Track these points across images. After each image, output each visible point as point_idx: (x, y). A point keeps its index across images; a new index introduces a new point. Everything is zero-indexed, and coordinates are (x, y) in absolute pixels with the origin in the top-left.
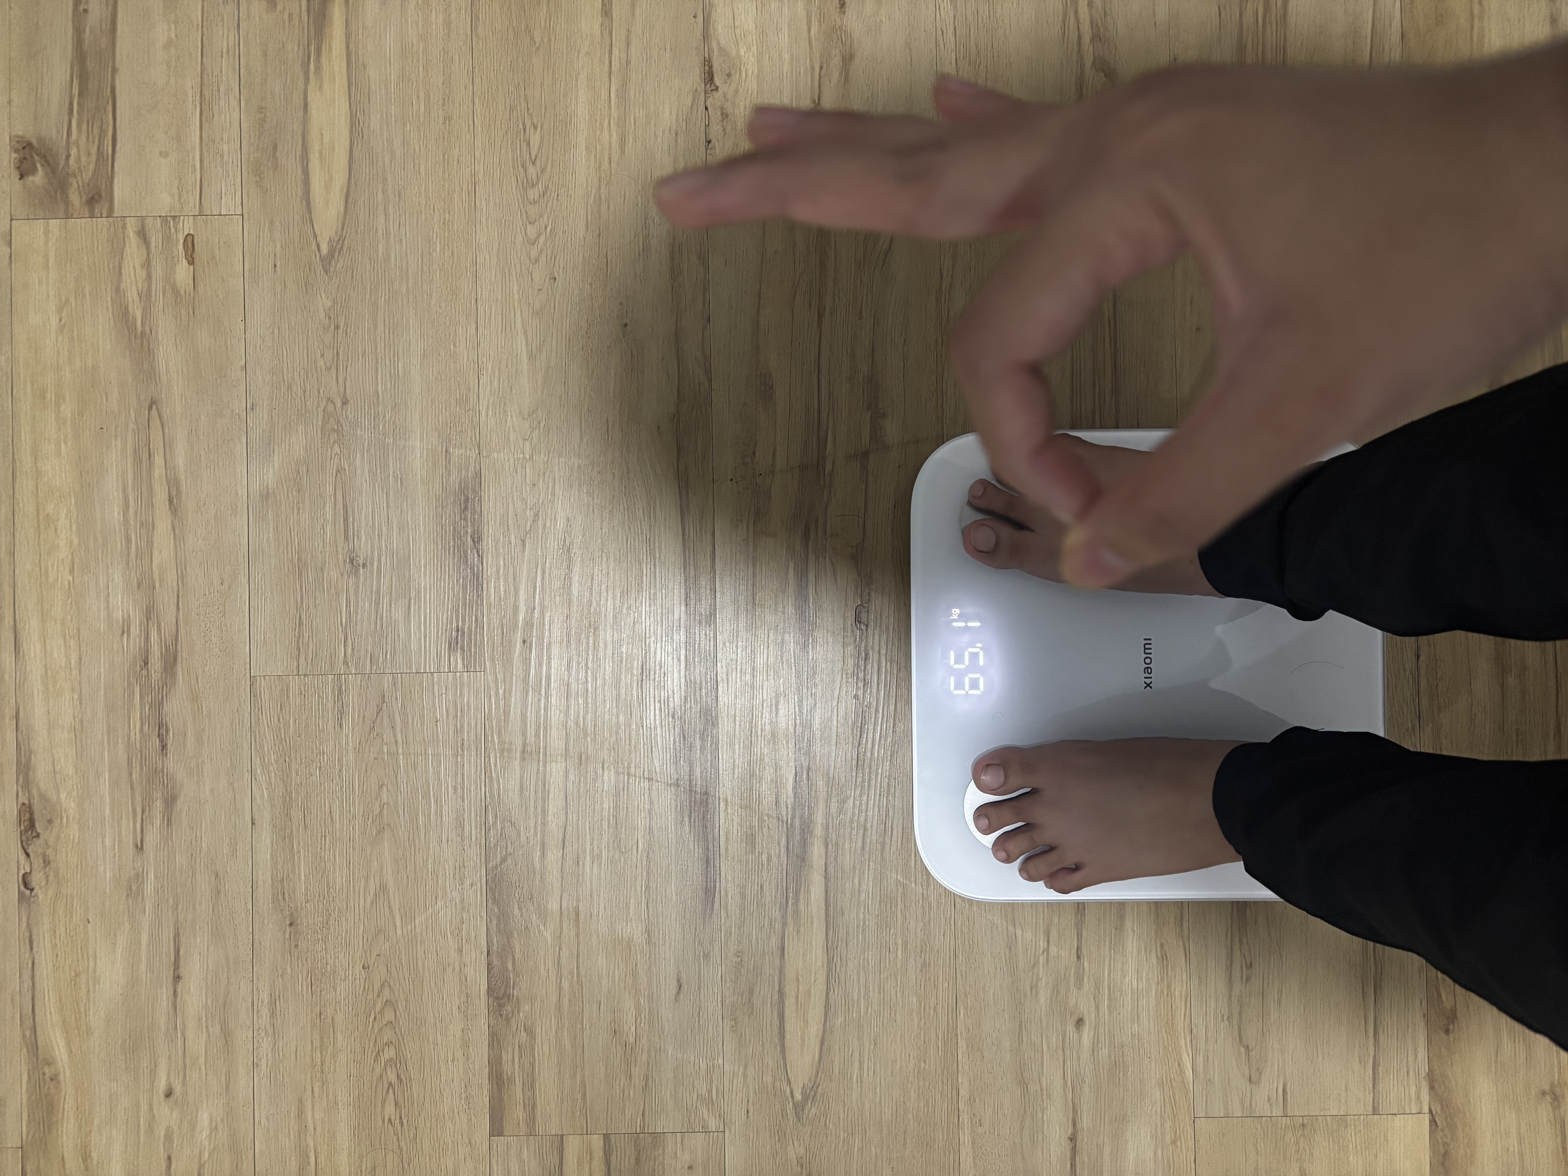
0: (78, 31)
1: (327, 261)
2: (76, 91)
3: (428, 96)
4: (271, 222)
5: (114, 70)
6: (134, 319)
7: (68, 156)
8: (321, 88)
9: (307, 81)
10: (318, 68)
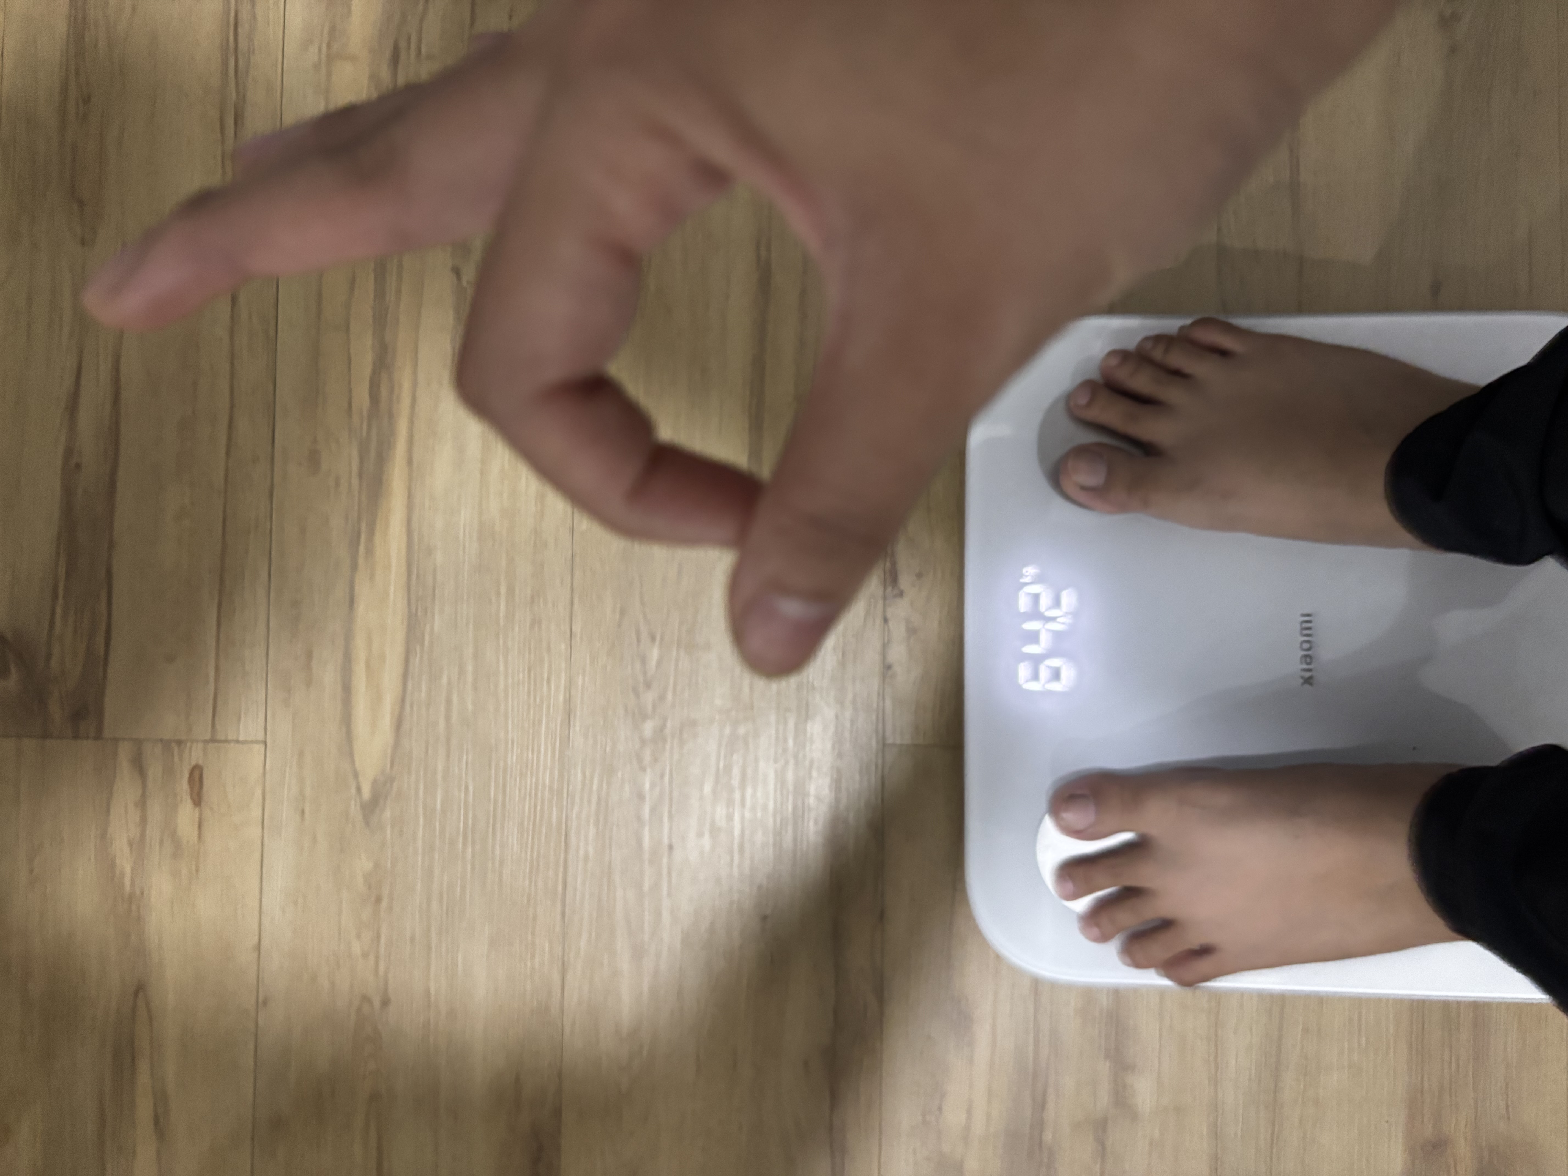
0: (68, 492)
1: (371, 807)
2: (62, 571)
3: (511, 591)
4: (301, 754)
5: (112, 545)
6: (123, 875)
7: (49, 656)
8: (372, 577)
9: (354, 567)
10: (370, 552)
